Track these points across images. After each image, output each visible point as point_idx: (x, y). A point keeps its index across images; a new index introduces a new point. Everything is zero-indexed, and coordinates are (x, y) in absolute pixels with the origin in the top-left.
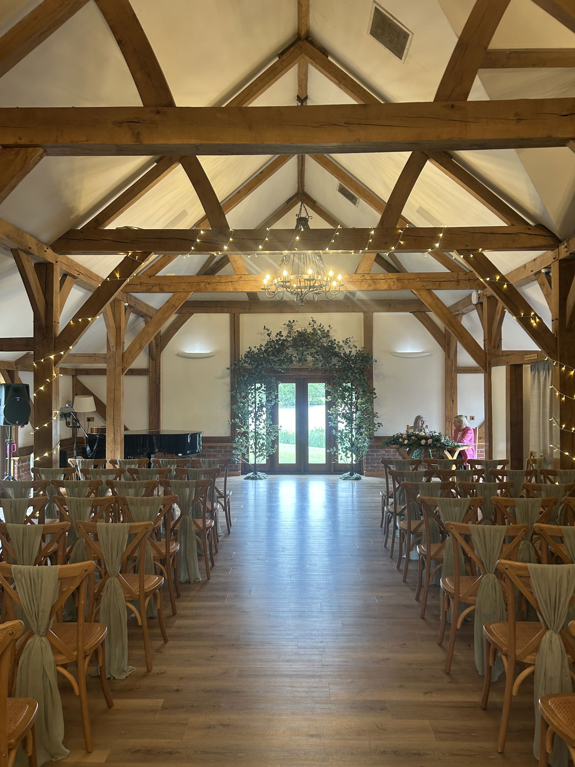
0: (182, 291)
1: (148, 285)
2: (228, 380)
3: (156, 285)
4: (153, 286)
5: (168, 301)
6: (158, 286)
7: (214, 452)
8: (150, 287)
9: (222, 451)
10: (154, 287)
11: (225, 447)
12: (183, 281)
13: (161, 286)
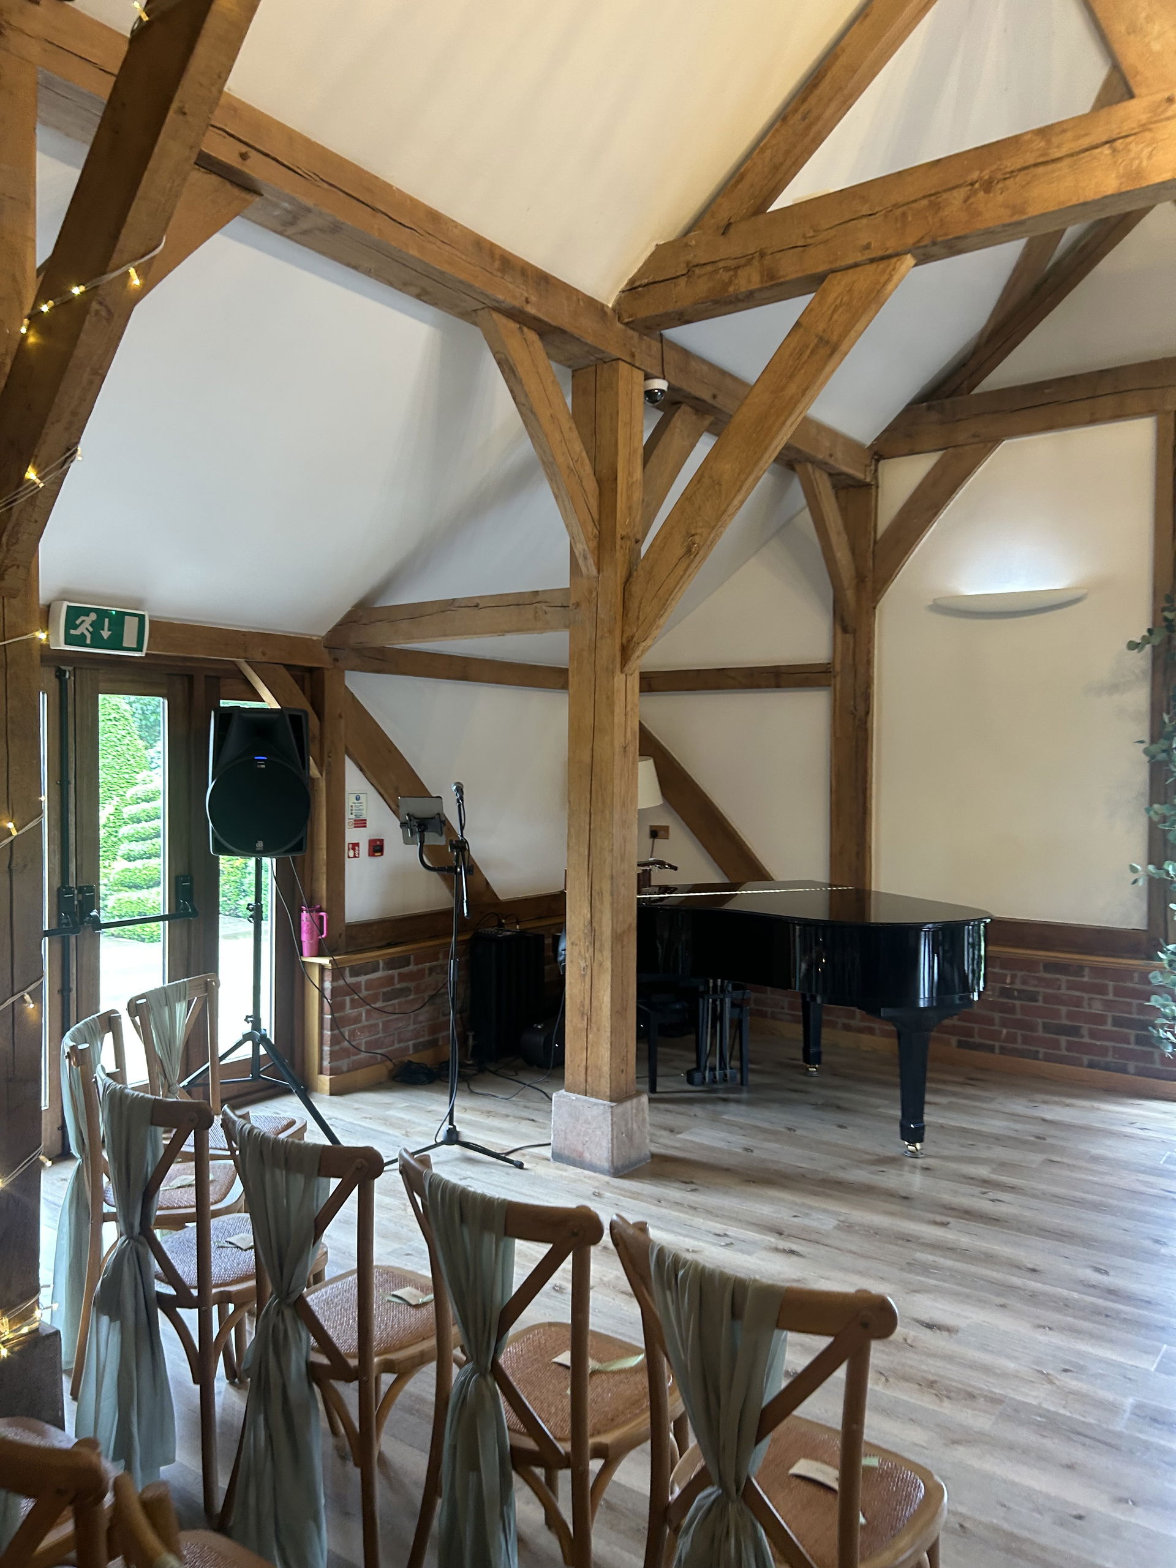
0: (860, 257)
1: (716, 271)
2: (1139, 697)
3: (749, 262)
4: (738, 267)
5: (798, 324)
6: (756, 263)
7: (1071, 986)
8: (725, 276)
9: (1105, 987)
10: (739, 272)
11: (1121, 974)
12: (865, 210)
13: (767, 260)
